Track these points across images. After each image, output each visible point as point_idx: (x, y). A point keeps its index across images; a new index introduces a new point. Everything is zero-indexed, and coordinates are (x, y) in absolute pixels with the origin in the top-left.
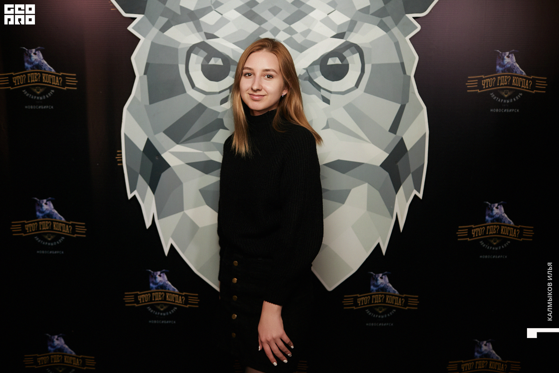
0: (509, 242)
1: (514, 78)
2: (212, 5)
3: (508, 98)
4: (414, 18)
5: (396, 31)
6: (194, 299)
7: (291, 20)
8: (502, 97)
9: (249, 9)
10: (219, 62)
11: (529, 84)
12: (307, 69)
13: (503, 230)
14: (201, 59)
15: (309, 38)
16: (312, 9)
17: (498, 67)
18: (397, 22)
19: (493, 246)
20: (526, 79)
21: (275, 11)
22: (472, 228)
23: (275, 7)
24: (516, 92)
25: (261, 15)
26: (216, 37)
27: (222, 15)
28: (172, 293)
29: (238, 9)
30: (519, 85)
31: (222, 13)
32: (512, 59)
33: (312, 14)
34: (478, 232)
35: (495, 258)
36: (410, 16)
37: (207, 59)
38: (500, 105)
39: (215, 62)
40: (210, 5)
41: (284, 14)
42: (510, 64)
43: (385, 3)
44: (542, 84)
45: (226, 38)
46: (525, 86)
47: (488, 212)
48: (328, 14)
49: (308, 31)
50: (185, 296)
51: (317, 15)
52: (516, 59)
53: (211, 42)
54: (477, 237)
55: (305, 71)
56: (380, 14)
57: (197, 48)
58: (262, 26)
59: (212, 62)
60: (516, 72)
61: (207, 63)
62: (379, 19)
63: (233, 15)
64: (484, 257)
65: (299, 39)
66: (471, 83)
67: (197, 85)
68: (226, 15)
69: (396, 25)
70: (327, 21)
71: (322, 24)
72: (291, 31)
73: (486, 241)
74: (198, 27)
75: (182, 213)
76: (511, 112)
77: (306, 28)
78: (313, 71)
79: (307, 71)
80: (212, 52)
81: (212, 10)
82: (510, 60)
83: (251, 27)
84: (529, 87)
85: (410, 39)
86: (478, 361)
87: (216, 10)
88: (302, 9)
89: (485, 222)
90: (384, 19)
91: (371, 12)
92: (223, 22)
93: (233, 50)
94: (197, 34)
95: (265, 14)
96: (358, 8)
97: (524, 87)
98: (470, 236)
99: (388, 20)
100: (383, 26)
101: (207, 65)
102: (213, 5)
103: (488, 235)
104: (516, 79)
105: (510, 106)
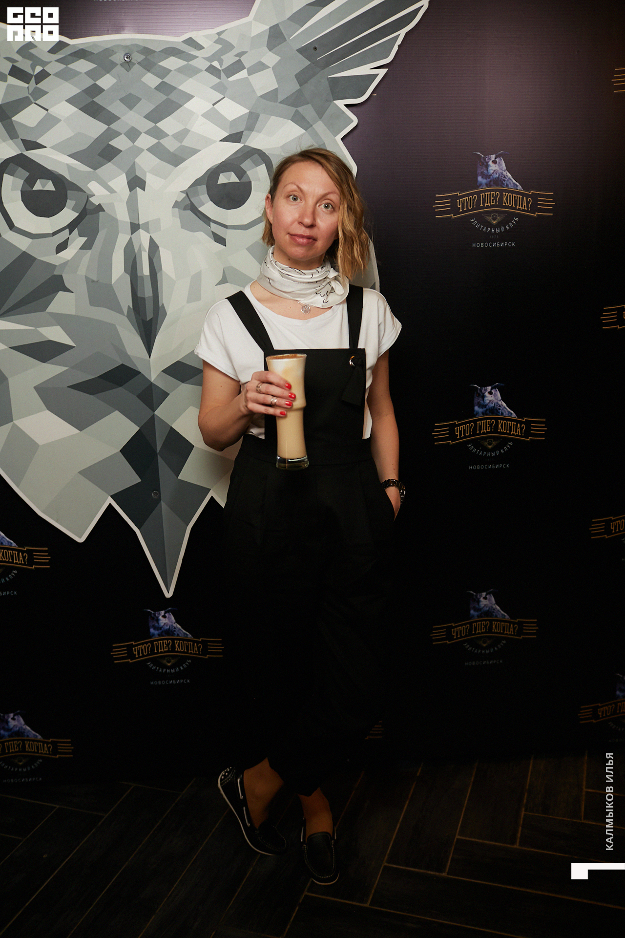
0: (511, 444)
1: (505, 195)
2: (30, 94)
3: (498, 226)
4: (347, 106)
5: (320, 127)
6: (43, 556)
7: (156, 115)
8: (489, 225)
9: (90, 100)
10: (50, 186)
11: (528, 203)
12: (186, 192)
13: (502, 426)
14: (20, 182)
15: (186, 143)
16: (189, 97)
17: (480, 179)
18: (320, 113)
19: (488, 450)
20: (523, 195)
21: (130, 102)
22: (455, 425)
23: (130, 94)
24: (509, 217)
25: (109, 108)
26: (41, 146)
27: (47, 110)
28: (8, 549)
29: (70, 101)
30: (512, 205)
31: (47, 108)
32: (500, 165)
33: (188, 105)
34: (464, 430)
35: (491, 468)
36: (341, 103)
37: (30, 182)
38: (487, 237)
39: (43, 187)
40: (26, 94)
41: (146, 106)
42: (498, 174)
43: (301, 85)
44: (547, 202)
45: (57, 147)
46: (522, 207)
47: (477, 400)
48: (214, 105)
49: (185, 133)
50: (28, 551)
51: (197, 106)
52: (506, 166)
53: (33, 154)
54: (463, 438)
55: (184, 195)
56: (295, 100)
57: (11, 165)
58: (113, 126)
59: (38, 186)
60: (507, 185)
61: (29, 189)
62: (294, 109)
63: (64, 110)
64: (474, 467)
65: (170, 145)
66: (441, 204)
67: (17, 224)
68: (53, 111)
69: (320, 118)
70: (212, 116)
71: (204, 120)
72: (157, 134)
73: (476, 443)
74: (12, 132)
75: (10, 424)
76: (504, 247)
77: (181, 127)
78: (197, 194)
79: (187, 195)
80: (37, 171)
81: (31, 103)
82: (497, 167)
83: (95, 128)
84: (528, 208)
85: (342, 139)
86: (476, 622)
87: (36, 102)
88: (173, 96)
89: (474, 416)
90: (300, 109)
91: (281, 97)
92: (50, 122)
93: (69, 166)
94: (11, 141)
95: (116, 108)
96: (260, 93)
97: (520, 207)
98: (453, 437)
99: (307, 111)
100: (299, 120)
101: (30, 191)
102: (32, 94)
103: (480, 434)
104: (508, 195)
105: (502, 237)
